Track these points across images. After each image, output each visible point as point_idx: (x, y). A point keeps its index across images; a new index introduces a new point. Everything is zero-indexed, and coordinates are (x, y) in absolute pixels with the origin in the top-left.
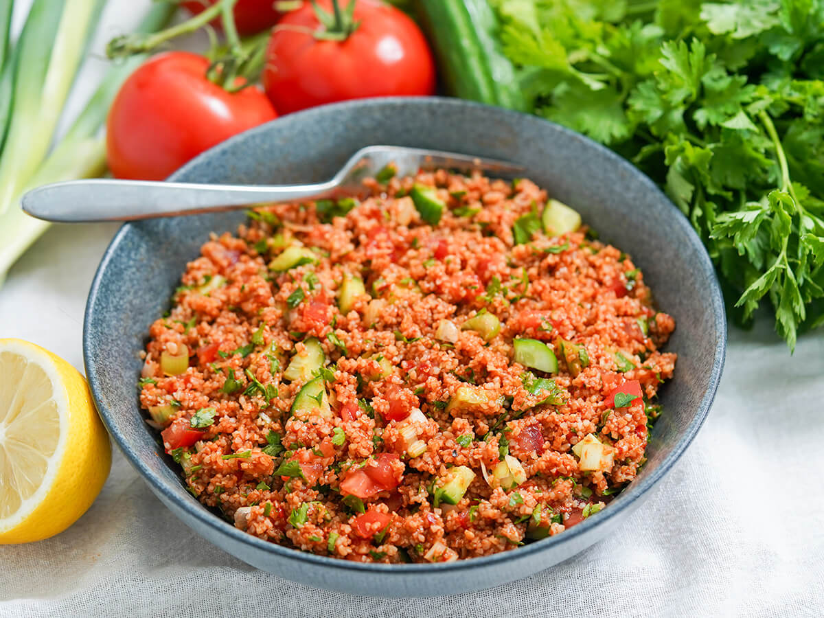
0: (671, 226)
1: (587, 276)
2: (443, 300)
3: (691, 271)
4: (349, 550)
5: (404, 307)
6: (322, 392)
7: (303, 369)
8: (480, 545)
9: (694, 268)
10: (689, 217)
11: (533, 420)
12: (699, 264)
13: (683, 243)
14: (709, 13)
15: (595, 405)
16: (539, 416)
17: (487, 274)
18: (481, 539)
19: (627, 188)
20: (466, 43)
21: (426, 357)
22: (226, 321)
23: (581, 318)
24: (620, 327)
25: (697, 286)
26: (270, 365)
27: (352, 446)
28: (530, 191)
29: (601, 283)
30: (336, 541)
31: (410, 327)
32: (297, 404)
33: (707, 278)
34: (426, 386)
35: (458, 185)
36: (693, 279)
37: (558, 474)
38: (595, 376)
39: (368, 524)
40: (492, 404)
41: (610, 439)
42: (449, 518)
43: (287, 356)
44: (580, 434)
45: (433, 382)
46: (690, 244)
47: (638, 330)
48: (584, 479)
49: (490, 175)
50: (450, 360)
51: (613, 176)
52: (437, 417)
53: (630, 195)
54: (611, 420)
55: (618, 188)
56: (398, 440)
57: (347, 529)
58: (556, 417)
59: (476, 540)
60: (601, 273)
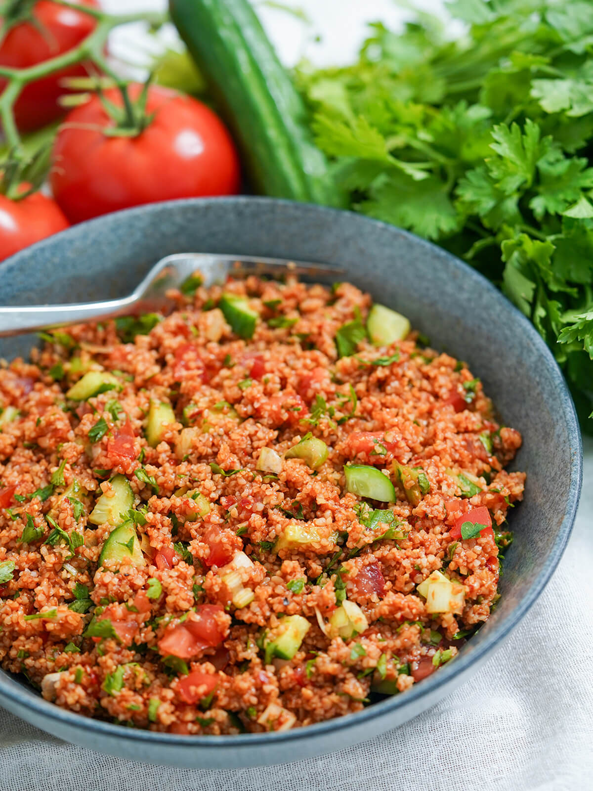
0: (511, 330)
1: (421, 389)
2: (262, 425)
3: (537, 379)
4: (173, 718)
5: (219, 435)
6: (132, 538)
7: (110, 511)
8: (319, 705)
9: (540, 376)
10: (531, 318)
11: (372, 557)
12: (546, 371)
13: (526, 348)
14: (541, 90)
15: (440, 537)
16: (378, 553)
17: (310, 393)
18: (321, 698)
19: (461, 288)
20: (273, 133)
21: (247, 492)
22: (22, 460)
23: (418, 437)
24: (461, 446)
25: (545, 396)
26: (73, 509)
27: (170, 599)
28: (352, 296)
29: (437, 396)
30: (157, 708)
31: (227, 458)
32: (106, 553)
33: (556, 387)
34: (250, 525)
35: (272, 294)
36: (540, 388)
37: (403, 619)
38: (438, 504)
39: (192, 688)
40: (324, 542)
41: (459, 576)
42: (283, 675)
43: (92, 498)
44: (425, 571)
45: (257, 520)
46: (534, 349)
47: (481, 447)
48: (433, 622)
49: (306, 279)
50: (274, 495)
51: (444, 275)
52: (263, 559)
53: (464, 296)
54: (459, 554)
55: (450, 288)
56: (221, 589)
57: (170, 694)
58: (397, 553)
59: (315, 700)
60: (436, 385)
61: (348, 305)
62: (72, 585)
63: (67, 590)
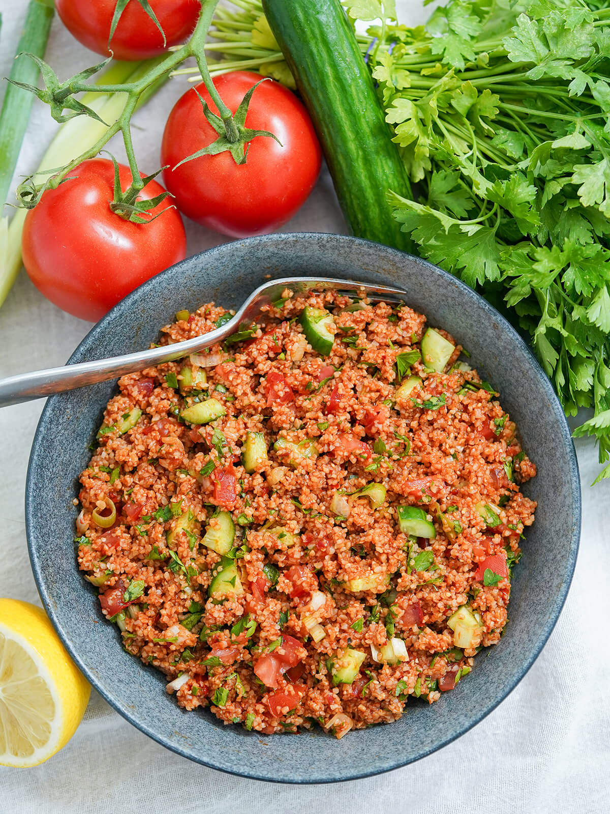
1: (461, 421)
2: (335, 464)
4: (263, 725)
5: (302, 475)
6: (235, 577)
7: (217, 541)
8: (371, 717)
9: (555, 436)
10: (553, 380)
11: (414, 598)
14: (580, 174)
15: (467, 575)
16: (420, 595)
17: (373, 430)
18: (372, 711)
21: (322, 535)
22: (147, 474)
24: (489, 483)
26: (188, 542)
27: (263, 634)
29: (472, 425)
30: (252, 723)
31: (308, 501)
32: (214, 587)
34: (324, 567)
35: (346, 320)
37: (436, 654)
38: (467, 550)
39: (279, 708)
40: (380, 588)
42: (345, 693)
44: (454, 609)
45: (330, 565)
47: (505, 477)
50: (342, 544)
52: (333, 590)
53: (501, 343)
54: (481, 598)
55: (490, 332)
56: (301, 628)
57: (261, 709)
58: (434, 596)
59: (368, 713)
60: (474, 418)
61: (407, 329)
62: (188, 604)
63: (184, 607)
